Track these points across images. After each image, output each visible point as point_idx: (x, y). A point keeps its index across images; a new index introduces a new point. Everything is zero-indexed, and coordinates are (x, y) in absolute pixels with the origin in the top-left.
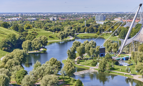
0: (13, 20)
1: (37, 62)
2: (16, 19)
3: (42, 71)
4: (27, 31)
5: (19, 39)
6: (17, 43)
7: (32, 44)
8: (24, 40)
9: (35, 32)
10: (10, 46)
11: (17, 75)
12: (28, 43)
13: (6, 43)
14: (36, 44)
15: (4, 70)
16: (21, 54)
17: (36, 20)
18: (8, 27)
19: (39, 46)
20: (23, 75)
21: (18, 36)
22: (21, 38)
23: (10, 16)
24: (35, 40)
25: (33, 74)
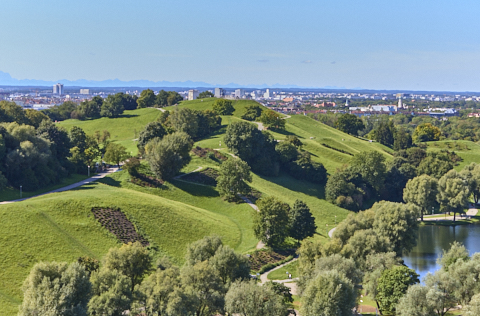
0: (378, 113)
1: (453, 247)
2: (386, 109)
3: (471, 278)
4: (425, 147)
5: (393, 169)
6: (385, 182)
7: (439, 189)
8: (412, 174)
9: (450, 151)
10: (361, 193)
11: (382, 285)
12: (426, 186)
13: (349, 181)
14: (452, 190)
15: (340, 261)
16: (400, 218)
17: (457, 114)
18: (359, 131)
19: (465, 198)
20: (402, 285)
21: (392, 161)
22: (400, 169)
23: (365, 100)
24: (448, 177)
25: (440, 284)
